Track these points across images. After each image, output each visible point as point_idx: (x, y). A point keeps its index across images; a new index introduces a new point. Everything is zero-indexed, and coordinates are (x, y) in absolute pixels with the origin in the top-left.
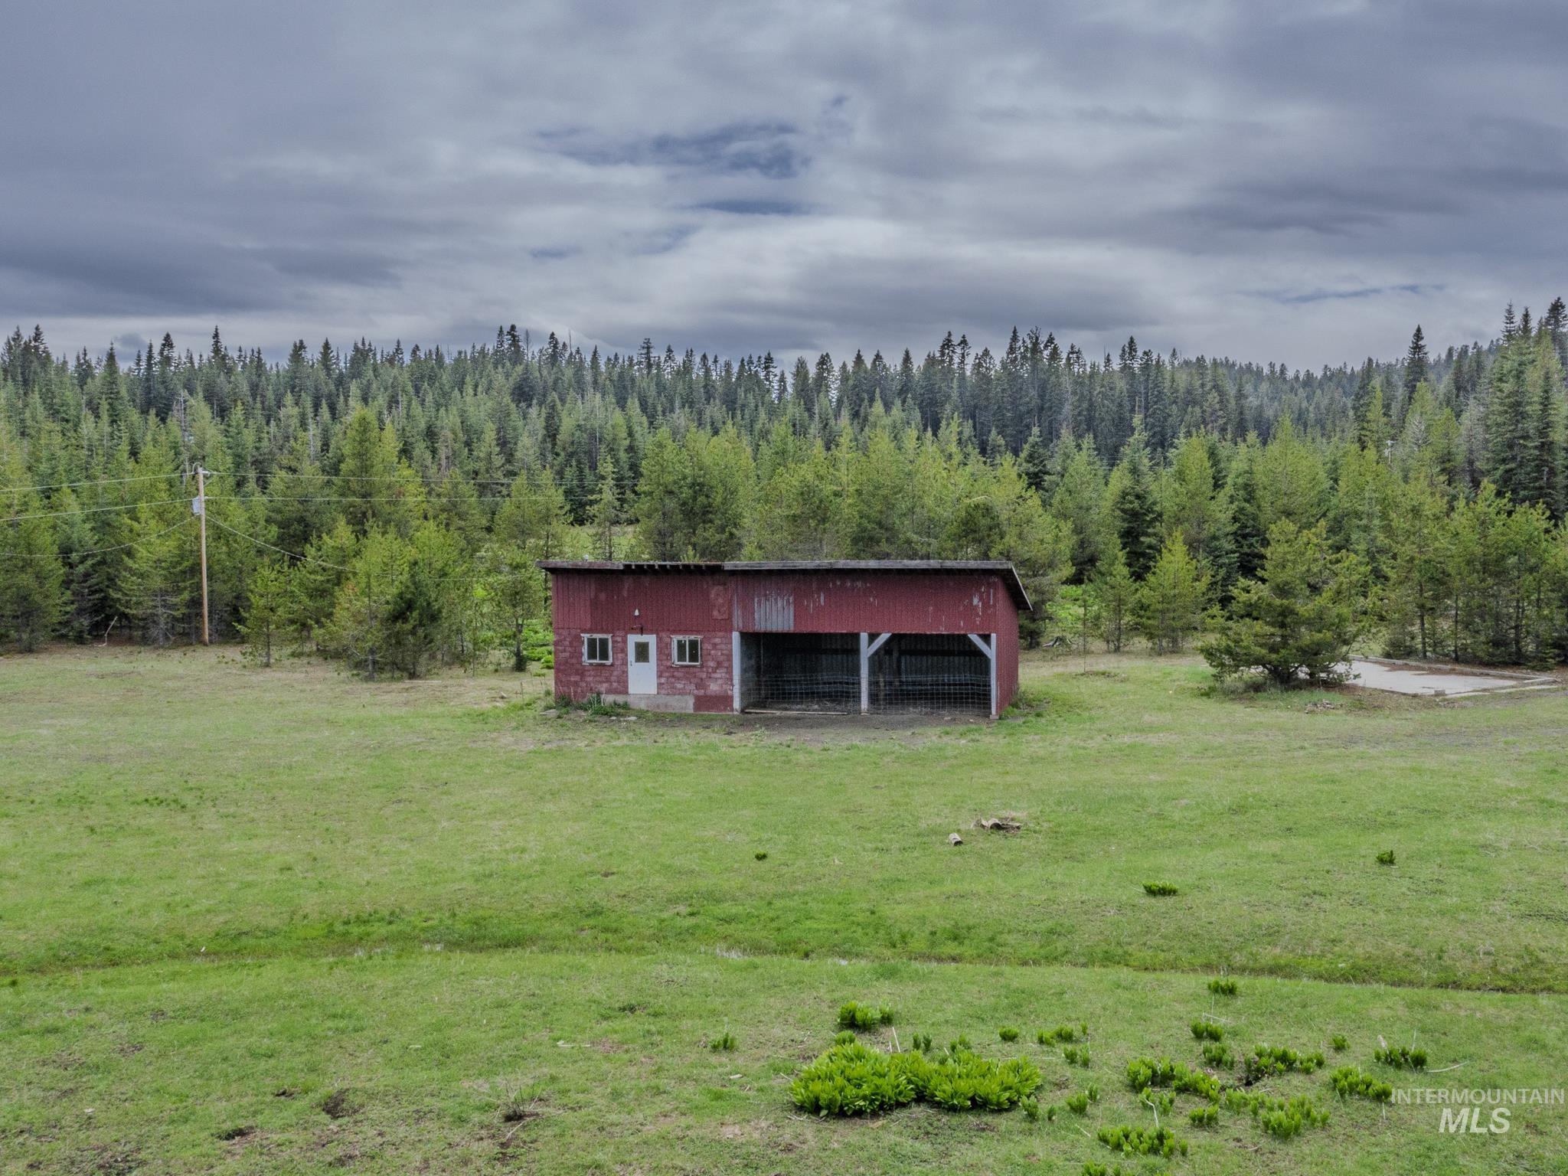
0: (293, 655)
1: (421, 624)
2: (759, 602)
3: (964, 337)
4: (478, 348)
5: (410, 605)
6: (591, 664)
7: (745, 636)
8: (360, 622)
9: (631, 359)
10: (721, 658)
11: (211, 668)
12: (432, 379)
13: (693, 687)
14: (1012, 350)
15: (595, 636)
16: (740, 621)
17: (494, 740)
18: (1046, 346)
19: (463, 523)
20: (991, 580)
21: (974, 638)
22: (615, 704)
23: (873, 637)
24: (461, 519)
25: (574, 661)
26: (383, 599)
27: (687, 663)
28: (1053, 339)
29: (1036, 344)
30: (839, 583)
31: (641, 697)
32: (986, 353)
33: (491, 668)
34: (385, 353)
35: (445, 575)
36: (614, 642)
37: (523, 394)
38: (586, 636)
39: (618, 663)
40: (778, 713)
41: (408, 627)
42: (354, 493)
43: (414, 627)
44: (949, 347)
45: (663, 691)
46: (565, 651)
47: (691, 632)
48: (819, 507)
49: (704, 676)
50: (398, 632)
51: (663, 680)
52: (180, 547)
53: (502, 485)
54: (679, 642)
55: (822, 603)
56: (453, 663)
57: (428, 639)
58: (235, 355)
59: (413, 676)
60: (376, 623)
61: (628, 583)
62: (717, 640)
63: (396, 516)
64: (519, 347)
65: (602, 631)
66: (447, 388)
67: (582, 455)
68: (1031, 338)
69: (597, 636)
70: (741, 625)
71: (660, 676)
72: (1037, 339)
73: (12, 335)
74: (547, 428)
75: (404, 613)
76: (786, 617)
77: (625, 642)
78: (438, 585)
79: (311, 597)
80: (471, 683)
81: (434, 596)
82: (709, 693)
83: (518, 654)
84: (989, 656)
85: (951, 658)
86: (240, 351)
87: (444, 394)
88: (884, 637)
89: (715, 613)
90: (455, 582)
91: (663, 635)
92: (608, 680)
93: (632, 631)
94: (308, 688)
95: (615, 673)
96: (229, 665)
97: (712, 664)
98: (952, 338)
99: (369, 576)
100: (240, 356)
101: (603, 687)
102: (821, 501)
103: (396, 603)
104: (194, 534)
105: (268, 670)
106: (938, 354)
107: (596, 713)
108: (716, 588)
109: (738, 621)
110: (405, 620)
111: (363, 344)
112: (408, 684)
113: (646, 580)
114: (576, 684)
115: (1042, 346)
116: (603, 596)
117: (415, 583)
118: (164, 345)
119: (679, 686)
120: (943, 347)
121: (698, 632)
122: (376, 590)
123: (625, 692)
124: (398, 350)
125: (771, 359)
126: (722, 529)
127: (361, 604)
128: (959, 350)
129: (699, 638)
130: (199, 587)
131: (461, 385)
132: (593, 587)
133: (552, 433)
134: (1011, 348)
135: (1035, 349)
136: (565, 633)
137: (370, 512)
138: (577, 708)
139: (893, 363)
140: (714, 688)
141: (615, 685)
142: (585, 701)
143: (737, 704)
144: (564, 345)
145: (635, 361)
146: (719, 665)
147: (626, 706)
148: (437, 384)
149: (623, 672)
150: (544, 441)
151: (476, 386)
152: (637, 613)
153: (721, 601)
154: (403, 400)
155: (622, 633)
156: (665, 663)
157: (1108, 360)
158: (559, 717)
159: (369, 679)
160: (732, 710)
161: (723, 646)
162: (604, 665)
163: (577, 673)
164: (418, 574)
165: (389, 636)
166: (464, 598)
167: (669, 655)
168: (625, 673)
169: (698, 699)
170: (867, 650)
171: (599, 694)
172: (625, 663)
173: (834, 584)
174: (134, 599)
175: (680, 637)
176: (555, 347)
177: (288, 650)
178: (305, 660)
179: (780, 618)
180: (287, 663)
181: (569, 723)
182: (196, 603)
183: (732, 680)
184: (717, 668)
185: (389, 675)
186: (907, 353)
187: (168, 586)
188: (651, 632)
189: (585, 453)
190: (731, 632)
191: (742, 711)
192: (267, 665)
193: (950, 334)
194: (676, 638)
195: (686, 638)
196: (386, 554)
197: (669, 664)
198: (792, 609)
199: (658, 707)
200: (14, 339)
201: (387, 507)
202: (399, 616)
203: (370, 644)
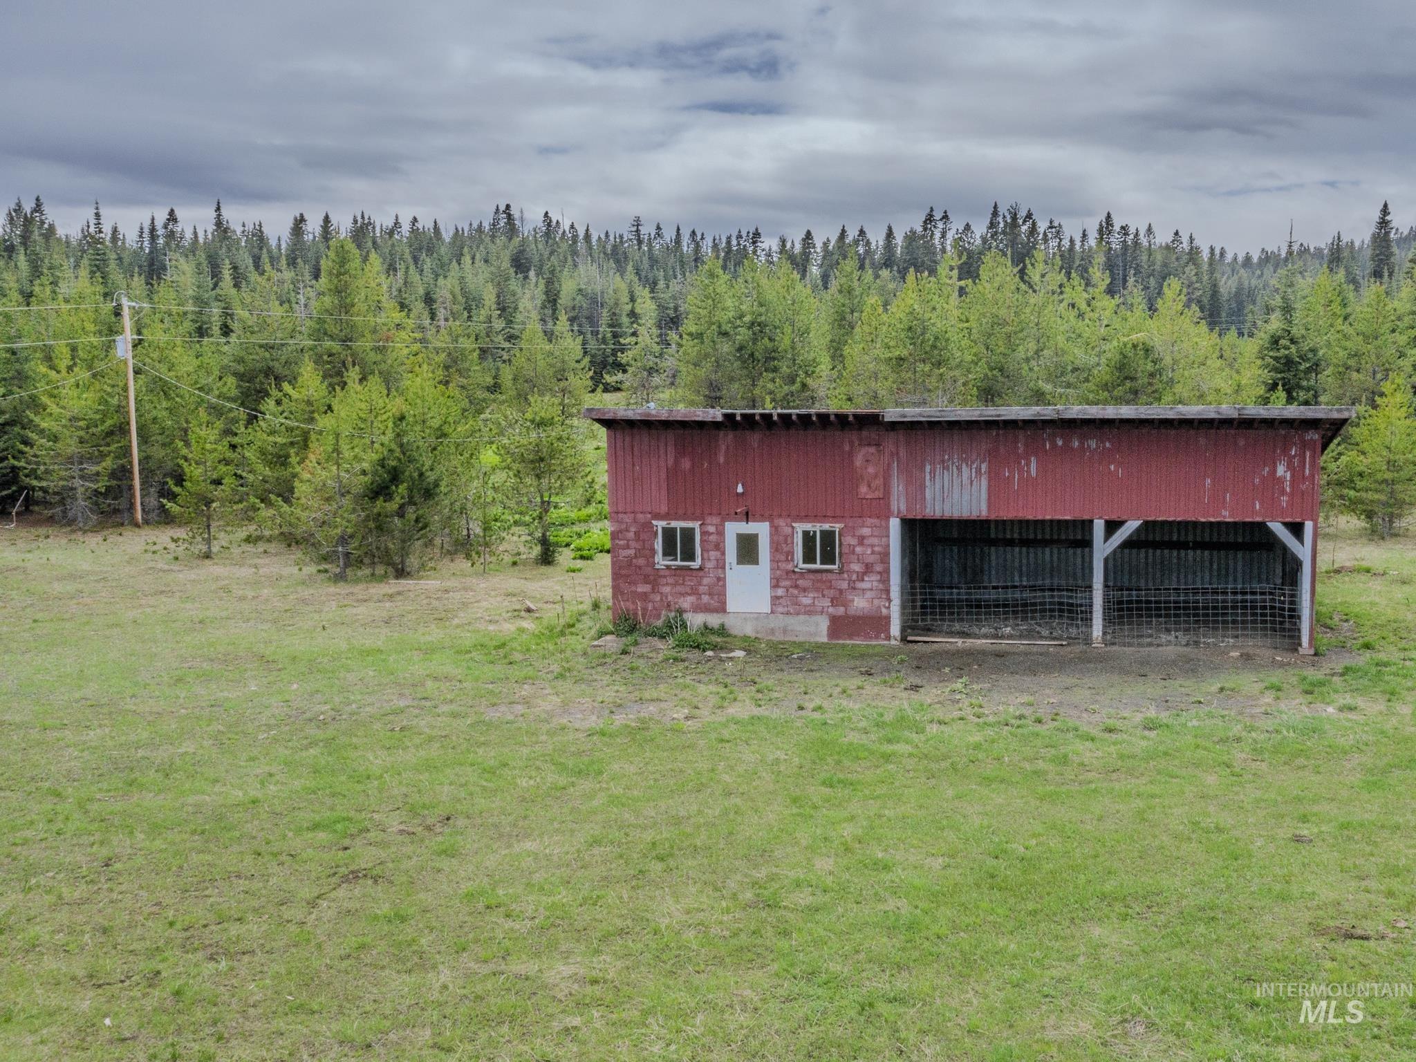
0: (248, 540)
1: (412, 502)
2: (933, 472)
3: (945, 212)
4: (475, 226)
5: (395, 476)
6: (668, 567)
7: (911, 526)
8: (328, 500)
9: (621, 237)
10: (871, 559)
11: (131, 560)
12: (430, 250)
13: (827, 602)
14: (992, 225)
15: (674, 524)
16: (903, 500)
17: (526, 702)
18: (1025, 221)
19: (465, 381)
20: (1308, 437)
21: (1277, 528)
22: (706, 627)
23: (1112, 527)
24: (461, 375)
25: (641, 561)
26: (357, 467)
27: (818, 566)
28: (1031, 214)
29: (1014, 218)
30: (1060, 443)
31: (745, 616)
32: (968, 227)
33: (508, 559)
34: (384, 227)
35: (445, 435)
36: (703, 533)
37: (520, 264)
38: (660, 524)
39: (709, 565)
40: (960, 642)
41: (393, 506)
42: (332, 338)
43: (402, 506)
44: (931, 221)
45: (780, 609)
46: (628, 547)
47: (824, 518)
48: (934, 347)
49: (844, 585)
50: (379, 514)
51: (780, 592)
52: (103, 401)
53: (503, 349)
54: (806, 534)
55: (1033, 473)
56: (456, 552)
57: (421, 524)
58: (239, 230)
59: (401, 573)
60: (347, 502)
61: (726, 440)
62: (866, 531)
63: (383, 367)
64: (514, 224)
65: (684, 517)
66: (446, 259)
67: (584, 320)
68: (1010, 213)
69: (678, 524)
70: (903, 507)
71: (775, 586)
72: (1015, 214)
73: (13, 206)
74: (547, 293)
75: (387, 488)
76: (975, 494)
77: (721, 533)
78: (435, 449)
79: (270, 464)
80: (482, 585)
81: (428, 464)
82: (851, 612)
83: (544, 541)
84: (1300, 556)
85: (1183, 553)
86: (244, 226)
87: (442, 266)
88: (1132, 526)
89: (863, 489)
90: (457, 446)
91: (781, 522)
92: (694, 592)
93: (735, 517)
94: (250, 594)
95: (706, 581)
96: (157, 556)
97: (856, 567)
98: (934, 213)
99: (337, 436)
100: (243, 232)
101: (687, 602)
102: (936, 338)
103: (375, 473)
104: (121, 384)
105: (207, 562)
106: (919, 229)
107: (681, 645)
108: (864, 450)
109: (899, 503)
110: (389, 497)
111: (363, 217)
112: (393, 586)
113: (754, 438)
114: (644, 597)
115: (1021, 222)
116: (686, 464)
117: (401, 446)
118: (168, 220)
119: (806, 601)
120: (925, 222)
121: (835, 518)
122: (347, 454)
123: (722, 609)
124: (397, 224)
125: (759, 234)
126: (792, 379)
127: (326, 475)
128: (940, 225)
129: (837, 527)
130: (126, 451)
131: (459, 258)
132: (671, 449)
133: (552, 299)
134: (991, 223)
135: (1014, 224)
136: (628, 518)
137: (350, 359)
138: (647, 634)
139: (877, 238)
140: (860, 604)
141: (705, 599)
142: (659, 623)
143: (895, 629)
144: (558, 222)
145: (625, 239)
146: (868, 569)
147: (722, 631)
148: (435, 255)
149: (719, 579)
150: (543, 307)
151: (473, 258)
152: (740, 489)
153: (871, 470)
154: (401, 267)
155: (716, 520)
156: (783, 565)
157: (1084, 235)
158: (624, 652)
159: (340, 578)
160: (888, 638)
161: (875, 541)
162: (688, 569)
163: (646, 580)
164: (405, 433)
165: (367, 518)
166: (468, 464)
167: (790, 555)
168: (721, 580)
169: (834, 620)
170: (1102, 548)
171: (681, 612)
172: (721, 565)
173: (1054, 445)
174: (42, 468)
175: (808, 527)
176: (549, 225)
177: (242, 533)
178: (261, 547)
179: (966, 497)
180: (236, 551)
181: (641, 663)
182: (123, 473)
183: (888, 591)
184: (865, 573)
185: (368, 571)
186: (890, 229)
187: (85, 449)
188: (762, 518)
189: (587, 318)
190: (888, 518)
191: (904, 639)
192: (208, 556)
193: (932, 210)
194: (800, 527)
195: (817, 527)
196: (363, 406)
197: (790, 567)
198: (984, 483)
199: (773, 631)
200: (15, 211)
201: (372, 354)
202: (380, 491)
203: (339, 531)
